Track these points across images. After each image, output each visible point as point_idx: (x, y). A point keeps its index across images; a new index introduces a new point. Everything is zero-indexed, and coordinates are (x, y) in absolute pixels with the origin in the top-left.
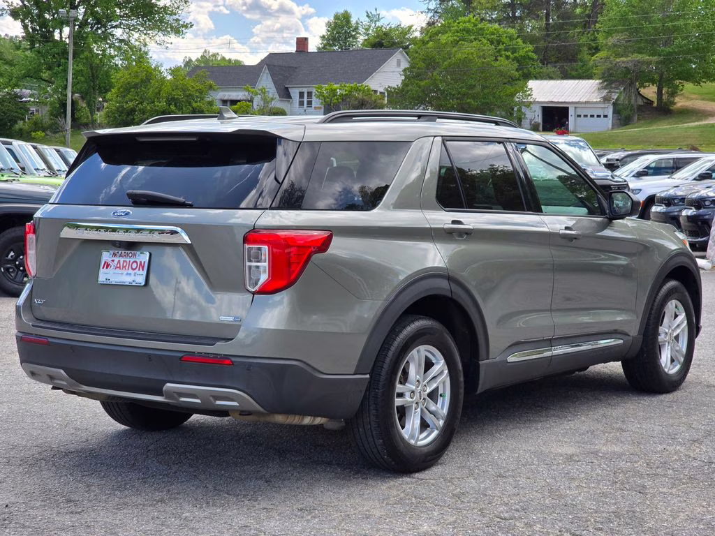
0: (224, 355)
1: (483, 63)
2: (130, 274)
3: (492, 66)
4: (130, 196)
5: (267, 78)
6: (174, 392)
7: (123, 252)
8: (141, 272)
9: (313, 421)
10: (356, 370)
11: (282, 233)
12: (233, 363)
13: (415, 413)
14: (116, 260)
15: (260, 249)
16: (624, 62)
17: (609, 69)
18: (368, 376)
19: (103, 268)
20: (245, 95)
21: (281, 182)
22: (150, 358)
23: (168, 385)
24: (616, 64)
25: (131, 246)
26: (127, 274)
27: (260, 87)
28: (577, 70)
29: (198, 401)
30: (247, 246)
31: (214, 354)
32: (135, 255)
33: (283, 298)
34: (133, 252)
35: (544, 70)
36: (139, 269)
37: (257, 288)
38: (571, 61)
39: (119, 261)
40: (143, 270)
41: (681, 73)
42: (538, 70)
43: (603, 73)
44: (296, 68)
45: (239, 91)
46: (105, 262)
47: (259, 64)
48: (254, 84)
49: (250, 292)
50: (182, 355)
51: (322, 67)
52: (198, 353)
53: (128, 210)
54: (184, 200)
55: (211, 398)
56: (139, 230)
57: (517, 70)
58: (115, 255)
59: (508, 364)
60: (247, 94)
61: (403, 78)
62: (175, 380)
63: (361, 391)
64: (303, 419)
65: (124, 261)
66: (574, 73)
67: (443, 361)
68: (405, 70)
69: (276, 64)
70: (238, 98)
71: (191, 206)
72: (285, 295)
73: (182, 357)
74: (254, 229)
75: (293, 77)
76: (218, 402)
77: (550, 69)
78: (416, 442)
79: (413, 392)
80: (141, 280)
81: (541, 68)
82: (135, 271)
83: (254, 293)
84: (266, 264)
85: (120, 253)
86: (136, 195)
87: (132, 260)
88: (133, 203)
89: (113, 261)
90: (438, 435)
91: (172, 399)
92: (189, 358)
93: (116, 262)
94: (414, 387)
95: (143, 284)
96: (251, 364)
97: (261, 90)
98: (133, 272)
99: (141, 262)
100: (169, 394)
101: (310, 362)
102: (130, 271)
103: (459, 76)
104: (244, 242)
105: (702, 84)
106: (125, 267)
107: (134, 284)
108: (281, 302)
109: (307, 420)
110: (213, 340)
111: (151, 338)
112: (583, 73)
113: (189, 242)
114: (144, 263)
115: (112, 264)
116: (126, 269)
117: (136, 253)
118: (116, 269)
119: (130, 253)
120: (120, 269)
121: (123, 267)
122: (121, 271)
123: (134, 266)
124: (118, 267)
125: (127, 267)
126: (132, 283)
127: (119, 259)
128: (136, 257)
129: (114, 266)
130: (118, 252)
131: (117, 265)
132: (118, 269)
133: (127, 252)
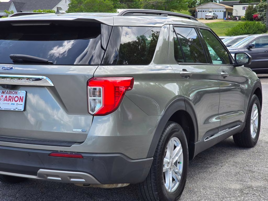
0: (77, 152)
1: (100, 2)
3: (103, 3)
4: (12, 57)
5: (13, 7)
6: (44, 174)
7: (9, 91)
8: (21, 103)
9: (123, 185)
10: (147, 156)
11: (110, 79)
12: (82, 157)
13: (170, 174)
14: (4, 96)
15: (95, 89)
16: (152, 2)
17: (146, 5)
18: (152, 158)
20: (5, 14)
21: (105, 49)
22: (29, 154)
23: (41, 170)
24: (149, 3)
25: (14, 87)
27: (11, 11)
28: (133, 5)
29: (60, 179)
30: (89, 87)
31: (70, 152)
32: (16, 93)
33: (109, 118)
34: (15, 91)
35: (121, 5)
36: (20, 101)
37: (95, 112)
38: (131, 2)
39: (6, 97)
40: (22, 101)
41: (173, 6)
42: (119, 5)
43: (144, 6)
44: (25, 3)
45: (2, 12)
47: (9, 2)
48: (8, 10)
49: (91, 114)
50: (50, 152)
51: (36, 3)
52: (60, 151)
53: (11, 66)
54: (47, 60)
55: (68, 178)
56: (19, 78)
57: (113, 5)
58: (3, 93)
59: (205, 143)
60: (5, 13)
61: (69, 7)
62: (46, 167)
63: (149, 167)
64: (117, 185)
65: (10, 96)
66: (132, 6)
67: (181, 145)
68: (69, 5)
69: (17, 2)
70: (2, 15)
71: (52, 64)
72: (110, 117)
73: (50, 154)
74: (93, 77)
75: (23, 7)
76: (72, 180)
77: (124, 5)
78: (171, 190)
79: (169, 163)
80: (21, 108)
81: (120, 4)
82: (17, 102)
83: (93, 115)
84: (101, 98)
85: (7, 91)
86: (16, 57)
87: (15, 96)
88: (13, 62)
89: (2, 96)
90: (179, 185)
91: (43, 178)
92: (55, 154)
93: (4, 97)
94: (169, 160)
95: (23, 110)
96: (93, 158)
97: (11, 12)
99: (20, 97)
100: (41, 175)
101: (125, 154)
102: (14, 102)
103: (90, 7)
104: (88, 85)
105: (181, 11)
106: (10, 100)
107: (17, 110)
108: (108, 120)
109: (120, 185)
110: (70, 143)
111: (29, 142)
112: (136, 6)
113: (53, 85)
114: (23, 97)
115: (2, 98)
116: (11, 101)
117: (17, 91)
118: (4, 101)
119: (13, 92)
120: (7, 101)
121: (9, 100)
122: (8, 102)
123: (16, 99)
124: (6, 100)
125: (12, 100)
126: (15, 110)
127: (6, 95)
128: (17, 94)
129: (3, 99)
130: (5, 91)
131: (5, 98)
132: (6, 101)
133: (11, 91)
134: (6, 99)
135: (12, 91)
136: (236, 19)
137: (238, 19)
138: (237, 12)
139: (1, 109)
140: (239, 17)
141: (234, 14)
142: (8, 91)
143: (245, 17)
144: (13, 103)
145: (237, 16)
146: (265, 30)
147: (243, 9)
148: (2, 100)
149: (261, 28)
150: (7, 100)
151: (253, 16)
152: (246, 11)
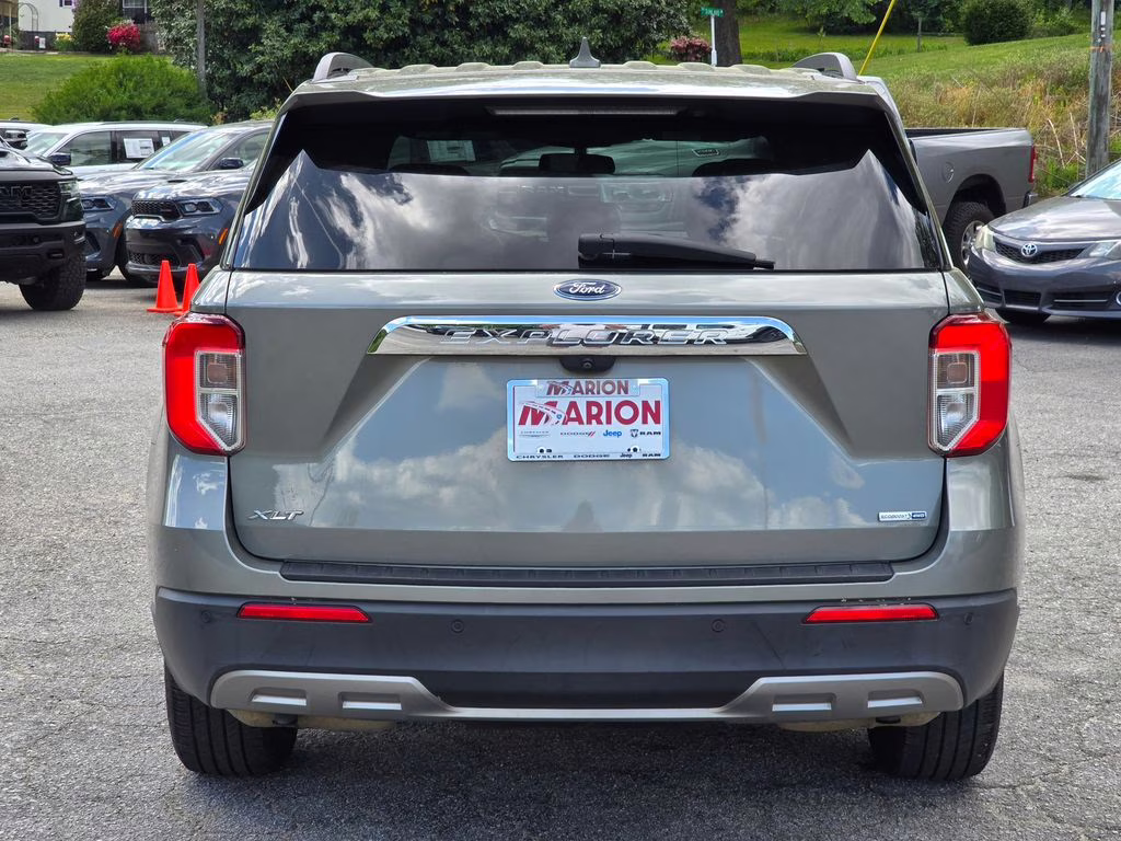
0: (913, 599)
2: (618, 434)
7: (587, 382)
8: (651, 425)
12: (936, 613)
14: (563, 401)
19: (523, 422)
23: (762, 681)
26: (608, 434)
30: (937, 354)
31: (887, 599)
32: (624, 388)
34: (615, 381)
36: (645, 422)
37: (952, 445)
39: (573, 405)
40: (657, 420)
46: (526, 410)
52: (848, 600)
65: (590, 405)
73: (810, 614)
74: (947, 314)
76: (875, 704)
80: (656, 445)
82: (633, 426)
83: (946, 455)
84: (973, 391)
85: (572, 383)
87: (615, 400)
89: (551, 403)
93: (563, 406)
95: (664, 453)
96: (971, 613)
98: (626, 429)
99: (645, 404)
102: (616, 425)
104: (933, 342)
106: (597, 418)
107: (635, 456)
114: (658, 404)
115: (550, 413)
116: (599, 422)
117: (626, 383)
118: (565, 423)
119: (605, 384)
120: (581, 422)
121: (590, 418)
122: (586, 428)
123: (627, 413)
124: (573, 420)
125: (603, 418)
126: (630, 456)
127: (573, 400)
128: (626, 392)
129: (559, 417)
130: (566, 383)
131: (568, 413)
132: (574, 426)
133: (595, 381)
134: (573, 415)
135: (602, 381)
136: (34, 46)
137: (42, 46)
138: (35, 17)
139: (557, 459)
140: (50, 36)
141: (24, 24)
142: (578, 384)
143: (73, 37)
144: (611, 428)
145: (38, 33)
146: (198, 95)
147: (61, 5)
148: (554, 418)
149: (182, 85)
150: (579, 419)
151: (106, 31)
152: (74, 11)
